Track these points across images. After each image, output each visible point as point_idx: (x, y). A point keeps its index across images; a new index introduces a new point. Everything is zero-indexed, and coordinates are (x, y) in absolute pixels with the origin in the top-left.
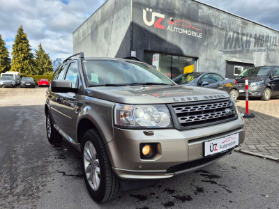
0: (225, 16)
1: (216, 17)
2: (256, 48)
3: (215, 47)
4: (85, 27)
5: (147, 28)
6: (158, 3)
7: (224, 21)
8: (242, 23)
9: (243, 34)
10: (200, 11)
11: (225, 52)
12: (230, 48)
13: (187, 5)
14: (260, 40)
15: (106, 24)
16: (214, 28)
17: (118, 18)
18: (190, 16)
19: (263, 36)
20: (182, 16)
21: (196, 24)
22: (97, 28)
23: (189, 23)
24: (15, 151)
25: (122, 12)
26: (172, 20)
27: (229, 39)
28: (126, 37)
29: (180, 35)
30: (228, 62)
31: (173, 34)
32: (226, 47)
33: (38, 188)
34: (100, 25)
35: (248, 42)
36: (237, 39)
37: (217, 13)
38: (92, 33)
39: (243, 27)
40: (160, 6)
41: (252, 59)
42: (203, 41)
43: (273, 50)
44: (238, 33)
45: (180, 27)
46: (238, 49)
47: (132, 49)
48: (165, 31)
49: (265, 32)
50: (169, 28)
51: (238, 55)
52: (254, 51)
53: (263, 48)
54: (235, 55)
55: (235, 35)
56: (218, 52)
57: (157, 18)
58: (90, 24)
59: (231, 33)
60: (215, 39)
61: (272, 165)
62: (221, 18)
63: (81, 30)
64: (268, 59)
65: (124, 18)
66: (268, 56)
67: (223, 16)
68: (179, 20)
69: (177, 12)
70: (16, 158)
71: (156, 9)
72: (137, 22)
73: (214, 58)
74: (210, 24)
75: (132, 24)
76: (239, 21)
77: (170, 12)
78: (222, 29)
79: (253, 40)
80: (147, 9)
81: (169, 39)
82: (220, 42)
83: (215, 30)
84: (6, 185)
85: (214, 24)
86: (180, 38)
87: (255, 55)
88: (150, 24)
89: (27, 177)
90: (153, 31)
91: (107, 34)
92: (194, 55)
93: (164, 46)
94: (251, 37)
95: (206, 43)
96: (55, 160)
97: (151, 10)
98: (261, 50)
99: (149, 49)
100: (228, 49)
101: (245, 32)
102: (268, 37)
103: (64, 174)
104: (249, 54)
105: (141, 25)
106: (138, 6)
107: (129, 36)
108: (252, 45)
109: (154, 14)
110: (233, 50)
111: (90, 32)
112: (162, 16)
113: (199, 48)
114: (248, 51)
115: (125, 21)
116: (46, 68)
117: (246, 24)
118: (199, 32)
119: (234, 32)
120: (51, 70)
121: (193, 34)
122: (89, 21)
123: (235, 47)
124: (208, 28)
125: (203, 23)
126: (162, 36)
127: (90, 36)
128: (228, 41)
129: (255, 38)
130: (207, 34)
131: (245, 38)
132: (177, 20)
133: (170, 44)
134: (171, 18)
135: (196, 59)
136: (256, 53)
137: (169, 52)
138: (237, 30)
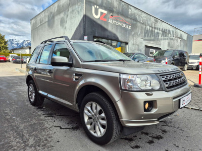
0: (145, 15)
1: (139, 16)
2: (163, 38)
3: (138, 36)
4: (42, 15)
5: (95, 20)
6: (102, 2)
7: (144, 18)
8: (155, 20)
9: (155, 28)
10: (130, 10)
11: (145, 40)
12: (148, 37)
13: (121, 5)
14: (165, 32)
15: (62, 15)
16: (138, 23)
17: (73, 11)
18: (123, 14)
19: (167, 30)
20: (118, 13)
21: (127, 19)
22: (53, 17)
23: (123, 18)
24: (6, 113)
25: (77, 7)
26: (112, 15)
27: (147, 30)
28: (80, 25)
29: (117, 26)
30: (147, 47)
31: (112, 25)
32: (145, 36)
33: (46, 140)
34: (57, 15)
35: (158, 33)
36: (152, 31)
37: (140, 12)
38: (49, 21)
39: (155, 24)
40: (104, 5)
41: (160, 44)
42: (131, 32)
43: (172, 39)
44: (152, 27)
45: (117, 20)
46: (152, 38)
47: (84, 35)
48: (107, 23)
49: (168, 27)
50: (110, 21)
51: (152, 42)
52: (161, 39)
53: (166, 38)
54: (150, 42)
55: (151, 28)
56: (140, 40)
57: (102, 13)
58: (47, 14)
59: (148, 27)
60: (138, 30)
61: (197, 113)
62: (142, 16)
63: (39, 18)
64: (169, 45)
65: (78, 12)
66: (169, 43)
67: (144, 15)
68: (116, 15)
69: (115, 10)
70: (11, 118)
71: (101, 6)
72: (88, 15)
73: (138, 43)
74: (135, 20)
75: (85, 16)
76: (153, 19)
77: (110, 10)
78: (143, 24)
79: (161, 32)
80: (95, 6)
81: (110, 28)
82: (141, 33)
83: (139, 24)
84: (18, 140)
85: (138, 20)
86: (117, 29)
87: (162, 42)
88: (97, 17)
89: (32, 132)
90: (99, 22)
91: (62, 22)
92: (126, 41)
93: (107, 34)
94: (159, 30)
95: (133, 33)
96: (46, 118)
97: (98, 7)
98: (165, 39)
99: (97, 35)
100: (146, 38)
101: (156, 26)
102: (169, 30)
103: (61, 128)
104: (158, 42)
105: (91, 17)
106: (89, 3)
107: (82, 25)
108: (160, 35)
109: (100, 10)
110: (149, 38)
111: (47, 20)
112: (105, 12)
113: (129, 36)
114: (158, 39)
115: (78, 14)
116: (3, 47)
117: (157, 21)
118: (129, 25)
119: (150, 26)
120: (6, 48)
121: (125, 26)
122: (46, 11)
123: (150, 37)
124: (134, 22)
125: (131, 19)
126: (105, 26)
127: (47, 23)
128: (147, 32)
129: (162, 31)
130: (134, 26)
131: (156, 31)
132: (115, 15)
133: (110, 32)
134: (111, 14)
135: (127, 43)
136: (162, 41)
137: (110, 38)
138: (152, 25)
